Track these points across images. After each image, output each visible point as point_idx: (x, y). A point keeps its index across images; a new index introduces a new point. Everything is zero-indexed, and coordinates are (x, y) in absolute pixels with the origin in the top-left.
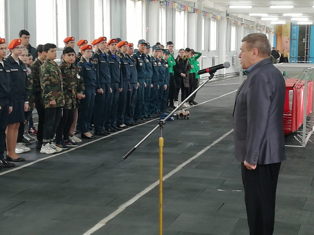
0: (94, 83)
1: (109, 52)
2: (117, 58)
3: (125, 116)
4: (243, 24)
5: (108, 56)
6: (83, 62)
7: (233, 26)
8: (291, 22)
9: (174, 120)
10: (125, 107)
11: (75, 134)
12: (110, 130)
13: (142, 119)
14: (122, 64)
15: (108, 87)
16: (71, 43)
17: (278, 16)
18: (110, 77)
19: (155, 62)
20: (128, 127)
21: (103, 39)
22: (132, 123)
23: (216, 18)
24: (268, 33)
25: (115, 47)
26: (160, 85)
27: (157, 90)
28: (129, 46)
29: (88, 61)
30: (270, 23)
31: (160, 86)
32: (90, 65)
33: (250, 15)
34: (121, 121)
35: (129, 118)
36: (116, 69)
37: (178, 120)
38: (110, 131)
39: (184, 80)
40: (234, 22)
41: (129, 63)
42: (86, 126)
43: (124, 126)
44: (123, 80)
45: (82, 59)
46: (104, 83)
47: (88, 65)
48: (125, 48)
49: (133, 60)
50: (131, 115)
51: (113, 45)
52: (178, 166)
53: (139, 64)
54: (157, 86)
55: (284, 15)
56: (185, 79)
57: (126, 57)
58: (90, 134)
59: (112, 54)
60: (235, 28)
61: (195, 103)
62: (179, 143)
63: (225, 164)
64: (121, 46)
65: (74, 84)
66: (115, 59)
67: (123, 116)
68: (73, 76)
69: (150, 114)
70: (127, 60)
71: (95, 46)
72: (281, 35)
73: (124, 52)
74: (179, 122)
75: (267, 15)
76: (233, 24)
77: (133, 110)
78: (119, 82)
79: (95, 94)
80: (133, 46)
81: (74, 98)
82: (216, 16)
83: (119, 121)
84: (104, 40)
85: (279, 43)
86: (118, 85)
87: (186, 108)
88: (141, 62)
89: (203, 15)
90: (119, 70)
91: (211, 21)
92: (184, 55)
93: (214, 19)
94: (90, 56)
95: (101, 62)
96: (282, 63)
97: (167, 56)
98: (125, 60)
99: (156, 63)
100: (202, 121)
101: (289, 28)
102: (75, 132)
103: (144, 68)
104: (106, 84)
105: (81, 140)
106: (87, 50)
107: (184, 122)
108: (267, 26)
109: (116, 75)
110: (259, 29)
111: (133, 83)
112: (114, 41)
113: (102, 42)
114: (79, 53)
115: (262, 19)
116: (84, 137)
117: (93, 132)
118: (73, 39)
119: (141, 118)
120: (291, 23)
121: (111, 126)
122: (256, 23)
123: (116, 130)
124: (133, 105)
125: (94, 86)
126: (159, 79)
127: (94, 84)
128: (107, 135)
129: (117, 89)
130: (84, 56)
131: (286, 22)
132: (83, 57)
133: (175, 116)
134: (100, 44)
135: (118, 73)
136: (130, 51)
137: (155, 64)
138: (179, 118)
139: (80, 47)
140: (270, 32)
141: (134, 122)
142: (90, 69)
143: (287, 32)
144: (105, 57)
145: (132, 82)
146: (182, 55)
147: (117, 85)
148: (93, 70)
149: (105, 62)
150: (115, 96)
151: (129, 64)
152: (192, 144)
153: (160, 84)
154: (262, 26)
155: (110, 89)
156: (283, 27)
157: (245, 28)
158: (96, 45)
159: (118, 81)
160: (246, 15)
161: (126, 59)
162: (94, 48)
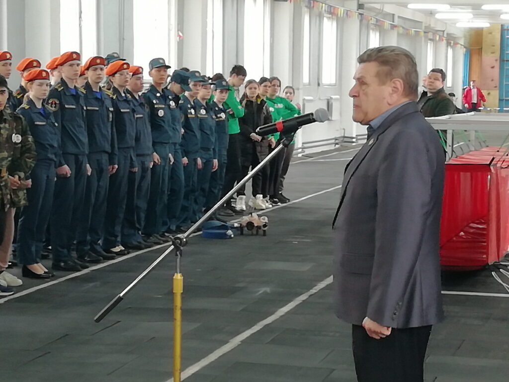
0: (52, 154)
1: (88, 86)
2: (105, 98)
3: (122, 228)
4: (395, 26)
5: (83, 95)
6: (27, 107)
7: (373, 29)
8: (503, 23)
9: (232, 236)
10: (124, 207)
11: (10, 267)
12: (89, 259)
13: (163, 235)
14: (117, 112)
15: (82, 163)
16: (3, 65)
17: (473, 9)
18: (85, 139)
19: (193, 107)
20: (128, 253)
21: (72, 58)
22: (138, 242)
23: (336, 12)
24: (452, 47)
25: (100, 74)
26: (205, 159)
27: (196, 170)
28: (132, 74)
29: (39, 106)
30: (455, 24)
31: (204, 161)
32: (45, 115)
33: (410, 6)
34: (113, 238)
35: (133, 231)
36: (104, 123)
37: (241, 237)
38: (89, 262)
39: (258, 149)
40: (375, 23)
41: (133, 109)
42: (33, 249)
43: (121, 251)
44: (119, 148)
45: (27, 100)
46: (72, 154)
47: (40, 113)
48: (123, 77)
49: (141, 105)
50: (137, 226)
51: (96, 69)
52: (232, 338)
53: (158, 114)
54: (195, 160)
55: (486, 7)
56: (261, 147)
57: (126, 96)
58: (41, 268)
59: (94, 90)
60: (378, 34)
61: (283, 200)
62: (239, 287)
63: (338, 335)
64: (114, 72)
65: (6, 156)
66: (100, 101)
67: (118, 228)
68: (4, 139)
69: (180, 223)
70: (130, 105)
71: (56, 73)
72: (480, 50)
73: (121, 86)
74: (245, 241)
75: (446, 7)
76: (372, 26)
77: (143, 215)
78: (110, 151)
79: (56, 179)
80: (141, 73)
81: (6, 188)
82: (335, 8)
83: (110, 238)
84: (75, 59)
85: (475, 68)
86: (107, 158)
87: (264, 210)
88: (161, 108)
89: (306, 6)
90: (109, 124)
91: (325, 19)
92: (257, 94)
93: (330, 16)
94: (44, 94)
95: (66, 106)
96: (473, 113)
97: (224, 94)
98: (123, 103)
99: (193, 111)
100: (296, 238)
101: (498, 36)
102: (9, 262)
103: (168, 121)
104: (76, 156)
105: (20, 281)
106: (37, 82)
107: (255, 241)
108: (449, 32)
109: (103, 135)
110: (431, 38)
111: (143, 155)
112: (98, 61)
113: (71, 62)
114: (21, 87)
115: (438, 16)
116: (28, 274)
117: (50, 263)
118: (8, 56)
119: (161, 233)
120: (502, 25)
121: (90, 250)
122: (424, 25)
123: (102, 258)
124: (143, 204)
125: (54, 160)
126: (199, 146)
127: (53, 157)
128: (80, 271)
129: (105, 168)
130: (31, 94)
131: (490, 23)
132: (28, 97)
133: (237, 227)
134: (66, 68)
135: (108, 132)
136: (136, 84)
137: (191, 113)
138: (244, 232)
139: (22, 75)
140: (456, 44)
141: (143, 242)
142: (44, 123)
143: (494, 46)
144: (76, 97)
145: (140, 152)
146: (253, 94)
147: (105, 158)
148: (50, 126)
149: (74, 107)
150: (100, 183)
151: (134, 111)
152: (268, 290)
153: (205, 157)
154: (438, 32)
155: (86, 167)
156: (484, 33)
157: (399, 34)
158: (57, 70)
159: (107, 150)
160: (403, 8)
161: (126, 101)
162: (53, 76)
